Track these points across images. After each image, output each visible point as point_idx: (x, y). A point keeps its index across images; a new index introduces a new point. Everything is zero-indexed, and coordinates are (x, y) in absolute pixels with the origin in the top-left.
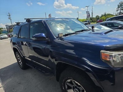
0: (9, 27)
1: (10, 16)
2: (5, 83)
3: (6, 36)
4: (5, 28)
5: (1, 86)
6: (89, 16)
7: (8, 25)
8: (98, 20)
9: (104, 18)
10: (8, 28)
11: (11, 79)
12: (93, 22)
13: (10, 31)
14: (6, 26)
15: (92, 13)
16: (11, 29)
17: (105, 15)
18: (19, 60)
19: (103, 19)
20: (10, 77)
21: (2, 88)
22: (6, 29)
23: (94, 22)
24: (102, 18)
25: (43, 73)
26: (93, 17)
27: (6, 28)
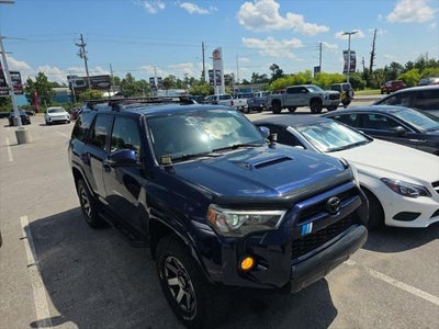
0: (78, 83)
1: (83, 46)
2: (44, 256)
3: (65, 114)
4: (64, 86)
5: (33, 262)
6: (353, 66)
7: (73, 77)
8: (389, 84)
9: (413, 74)
10: (74, 85)
11: (58, 249)
12: (370, 86)
13: (78, 98)
14: (69, 77)
15: (373, 55)
16: (84, 89)
17: (421, 65)
18: (86, 202)
19: (412, 79)
20: (57, 244)
21: (35, 268)
22: (68, 89)
23: (373, 87)
24: (408, 74)
25: (131, 240)
26: (374, 69)
27: (67, 84)
